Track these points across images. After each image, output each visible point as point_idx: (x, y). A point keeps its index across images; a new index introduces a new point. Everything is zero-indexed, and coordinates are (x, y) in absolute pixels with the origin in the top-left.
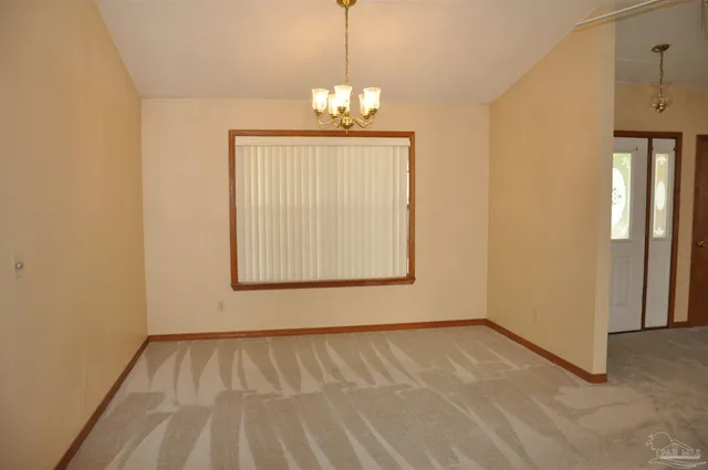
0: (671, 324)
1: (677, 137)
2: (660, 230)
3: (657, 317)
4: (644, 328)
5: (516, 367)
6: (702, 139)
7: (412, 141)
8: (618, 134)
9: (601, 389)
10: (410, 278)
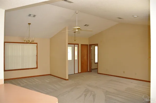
0: (78, 73)
1: (78, 44)
2: (76, 58)
3: (76, 72)
4: (74, 74)
5: (55, 80)
6: (82, 45)
7: (37, 44)
8: (68, 44)
9: (68, 81)
10: (37, 68)
